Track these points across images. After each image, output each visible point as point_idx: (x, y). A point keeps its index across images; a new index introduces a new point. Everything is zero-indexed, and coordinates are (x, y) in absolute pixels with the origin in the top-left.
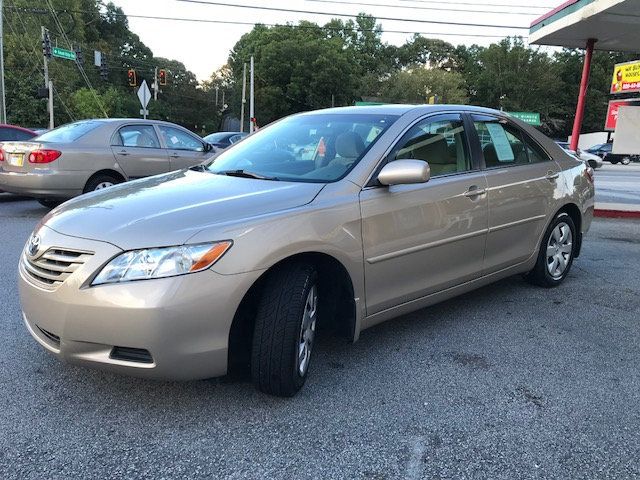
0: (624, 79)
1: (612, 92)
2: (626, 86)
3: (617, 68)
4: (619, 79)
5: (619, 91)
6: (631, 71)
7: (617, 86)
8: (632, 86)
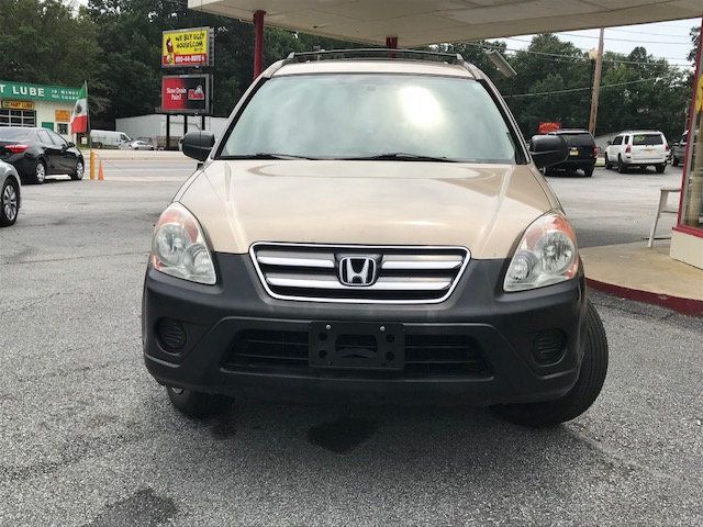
0: (176, 50)
1: (164, 65)
2: (179, 59)
3: (166, 36)
4: (170, 49)
5: (172, 64)
6: (183, 41)
7: (170, 59)
8: (186, 59)
